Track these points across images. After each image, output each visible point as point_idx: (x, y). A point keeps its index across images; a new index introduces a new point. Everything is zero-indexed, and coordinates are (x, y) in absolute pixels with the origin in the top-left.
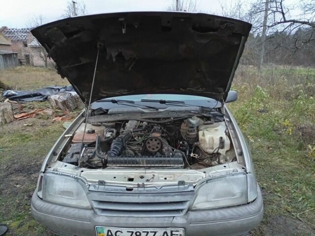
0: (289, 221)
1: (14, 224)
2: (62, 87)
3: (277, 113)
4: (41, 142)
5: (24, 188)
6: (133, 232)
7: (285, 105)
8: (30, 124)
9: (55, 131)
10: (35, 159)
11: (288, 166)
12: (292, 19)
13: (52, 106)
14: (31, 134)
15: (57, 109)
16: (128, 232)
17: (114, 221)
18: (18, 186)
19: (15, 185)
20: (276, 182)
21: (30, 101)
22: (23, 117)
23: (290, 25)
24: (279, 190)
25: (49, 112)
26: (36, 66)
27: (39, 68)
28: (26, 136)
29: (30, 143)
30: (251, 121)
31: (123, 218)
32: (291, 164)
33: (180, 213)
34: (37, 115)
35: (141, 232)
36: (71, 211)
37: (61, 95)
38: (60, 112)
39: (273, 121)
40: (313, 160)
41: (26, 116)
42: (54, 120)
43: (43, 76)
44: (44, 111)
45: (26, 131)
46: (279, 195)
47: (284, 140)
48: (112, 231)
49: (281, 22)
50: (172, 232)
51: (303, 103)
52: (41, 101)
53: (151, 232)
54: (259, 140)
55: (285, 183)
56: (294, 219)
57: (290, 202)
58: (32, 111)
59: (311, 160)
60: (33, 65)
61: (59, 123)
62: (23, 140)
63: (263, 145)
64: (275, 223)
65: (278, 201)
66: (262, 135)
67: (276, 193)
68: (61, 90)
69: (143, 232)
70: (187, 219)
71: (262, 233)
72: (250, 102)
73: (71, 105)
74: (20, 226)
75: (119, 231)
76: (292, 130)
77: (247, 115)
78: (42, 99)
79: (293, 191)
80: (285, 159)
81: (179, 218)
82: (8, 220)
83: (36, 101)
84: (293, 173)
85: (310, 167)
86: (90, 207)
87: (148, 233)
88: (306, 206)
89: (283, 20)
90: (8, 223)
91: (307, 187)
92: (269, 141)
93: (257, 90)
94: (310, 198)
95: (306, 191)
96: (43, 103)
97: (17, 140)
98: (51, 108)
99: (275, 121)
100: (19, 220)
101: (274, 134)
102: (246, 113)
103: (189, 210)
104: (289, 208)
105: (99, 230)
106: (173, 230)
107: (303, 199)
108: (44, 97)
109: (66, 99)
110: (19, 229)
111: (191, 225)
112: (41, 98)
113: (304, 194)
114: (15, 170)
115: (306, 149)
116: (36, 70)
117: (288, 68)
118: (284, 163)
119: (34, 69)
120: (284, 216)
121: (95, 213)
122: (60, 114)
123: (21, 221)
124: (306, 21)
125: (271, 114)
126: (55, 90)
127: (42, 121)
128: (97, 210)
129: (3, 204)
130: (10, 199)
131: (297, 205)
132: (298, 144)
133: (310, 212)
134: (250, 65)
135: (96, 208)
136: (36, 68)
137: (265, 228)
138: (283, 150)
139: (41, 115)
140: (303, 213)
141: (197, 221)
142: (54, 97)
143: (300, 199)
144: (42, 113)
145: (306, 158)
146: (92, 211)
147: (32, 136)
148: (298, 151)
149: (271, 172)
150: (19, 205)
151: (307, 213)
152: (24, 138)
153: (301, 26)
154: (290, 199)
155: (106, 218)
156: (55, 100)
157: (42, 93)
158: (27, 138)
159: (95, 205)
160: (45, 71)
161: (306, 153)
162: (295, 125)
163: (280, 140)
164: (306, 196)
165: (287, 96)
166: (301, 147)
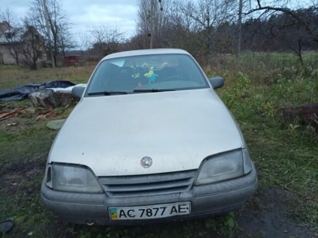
0: (279, 191)
1: (19, 219)
2: (41, 84)
3: (259, 98)
4: (28, 141)
5: (21, 185)
6: (144, 210)
7: (265, 89)
8: (14, 124)
9: (41, 129)
10: (27, 157)
11: (273, 144)
12: (267, 5)
13: (34, 104)
14: (18, 134)
15: (39, 106)
16: (140, 210)
17: (126, 201)
18: (14, 184)
19: (12, 184)
20: (263, 159)
21: (8, 101)
22: (4, 117)
23: (266, 12)
24: (267, 166)
25: (32, 110)
26: (7, 65)
27: (10, 66)
28: (13, 135)
29: (17, 142)
30: (235, 106)
31: (134, 199)
32: (275, 142)
33: (185, 189)
34: (20, 114)
35: (152, 209)
36: (84, 196)
37: (43, 92)
38: (43, 110)
39: (256, 104)
40: (294, 138)
41: (8, 115)
42: (38, 118)
43: (15, 74)
44: (26, 109)
45: (12, 131)
46: (268, 170)
47: (267, 122)
48: (125, 211)
49: (256, 10)
50: (179, 206)
51: (282, 86)
52: (20, 100)
53: (161, 208)
54: (244, 123)
55: (271, 160)
56: (283, 189)
57: (278, 176)
58: (13, 111)
59: (293, 137)
60: (3, 63)
61: (44, 120)
62: (10, 140)
63: (248, 128)
64: (266, 194)
65: (267, 176)
66: (247, 118)
67: (264, 169)
68: (40, 87)
69: (154, 209)
70: (192, 193)
71: (255, 204)
72: (233, 88)
73: (54, 102)
74: (26, 220)
75: (132, 210)
76: (273, 112)
77: (231, 101)
78: (20, 98)
79: (279, 166)
80: (270, 139)
81: (185, 193)
82: (12, 216)
83: (15, 100)
84: (278, 151)
85: (293, 143)
86: (102, 192)
87: (158, 209)
88: (292, 178)
89: (258, 7)
90: (12, 219)
91: (292, 161)
92: (254, 124)
93: (239, 76)
94: (295, 171)
95: (291, 165)
96: (22, 101)
97: (3, 140)
98: (33, 106)
99: (258, 104)
100: (23, 215)
101: (257, 117)
102: (230, 99)
103: (194, 185)
104: (278, 181)
105: (113, 211)
106: (181, 204)
107: (289, 172)
108: (23, 96)
109: (48, 96)
110: (25, 224)
111: (196, 198)
112: (20, 96)
113: (289, 167)
114: (8, 169)
115: (287, 128)
116: (8, 68)
117: (264, 54)
118: (269, 142)
119: (5, 67)
120: (274, 188)
121: (107, 196)
122: (44, 111)
123: (26, 216)
124: (280, 7)
125: (253, 98)
126: (34, 87)
127: (25, 120)
128: (108, 194)
129: (3, 202)
130: (9, 197)
131: (284, 178)
132: (280, 124)
133: (295, 182)
134: (228, 53)
135: (108, 192)
136: (8, 66)
137: (258, 199)
138: (267, 131)
139: (24, 114)
140: (290, 184)
141: (201, 194)
142: (35, 94)
143: (286, 172)
144: (24, 112)
145: (289, 136)
146: (104, 195)
147: (18, 136)
148: (280, 131)
149: (258, 151)
150: (20, 202)
151: (293, 184)
152: (10, 137)
153: (276, 13)
154: (277, 173)
155: (118, 200)
156: (37, 98)
157: (20, 91)
158: (13, 138)
159: (106, 189)
160: (18, 69)
161: (288, 132)
162: (276, 108)
163: (263, 122)
164: (291, 169)
165: (266, 81)
166: (283, 127)
